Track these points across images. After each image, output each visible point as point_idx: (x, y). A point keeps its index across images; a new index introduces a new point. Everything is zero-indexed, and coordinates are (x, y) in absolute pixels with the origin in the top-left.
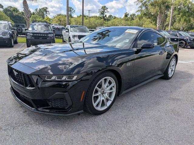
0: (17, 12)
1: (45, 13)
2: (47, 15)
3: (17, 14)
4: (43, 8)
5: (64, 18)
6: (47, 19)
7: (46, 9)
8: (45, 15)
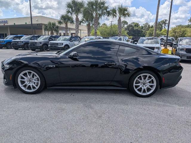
0: (137, 27)
1: (164, 25)
2: (165, 27)
3: (137, 28)
4: (162, 21)
5: (180, 29)
6: (164, 32)
7: (165, 21)
8: (163, 27)
